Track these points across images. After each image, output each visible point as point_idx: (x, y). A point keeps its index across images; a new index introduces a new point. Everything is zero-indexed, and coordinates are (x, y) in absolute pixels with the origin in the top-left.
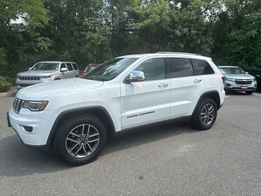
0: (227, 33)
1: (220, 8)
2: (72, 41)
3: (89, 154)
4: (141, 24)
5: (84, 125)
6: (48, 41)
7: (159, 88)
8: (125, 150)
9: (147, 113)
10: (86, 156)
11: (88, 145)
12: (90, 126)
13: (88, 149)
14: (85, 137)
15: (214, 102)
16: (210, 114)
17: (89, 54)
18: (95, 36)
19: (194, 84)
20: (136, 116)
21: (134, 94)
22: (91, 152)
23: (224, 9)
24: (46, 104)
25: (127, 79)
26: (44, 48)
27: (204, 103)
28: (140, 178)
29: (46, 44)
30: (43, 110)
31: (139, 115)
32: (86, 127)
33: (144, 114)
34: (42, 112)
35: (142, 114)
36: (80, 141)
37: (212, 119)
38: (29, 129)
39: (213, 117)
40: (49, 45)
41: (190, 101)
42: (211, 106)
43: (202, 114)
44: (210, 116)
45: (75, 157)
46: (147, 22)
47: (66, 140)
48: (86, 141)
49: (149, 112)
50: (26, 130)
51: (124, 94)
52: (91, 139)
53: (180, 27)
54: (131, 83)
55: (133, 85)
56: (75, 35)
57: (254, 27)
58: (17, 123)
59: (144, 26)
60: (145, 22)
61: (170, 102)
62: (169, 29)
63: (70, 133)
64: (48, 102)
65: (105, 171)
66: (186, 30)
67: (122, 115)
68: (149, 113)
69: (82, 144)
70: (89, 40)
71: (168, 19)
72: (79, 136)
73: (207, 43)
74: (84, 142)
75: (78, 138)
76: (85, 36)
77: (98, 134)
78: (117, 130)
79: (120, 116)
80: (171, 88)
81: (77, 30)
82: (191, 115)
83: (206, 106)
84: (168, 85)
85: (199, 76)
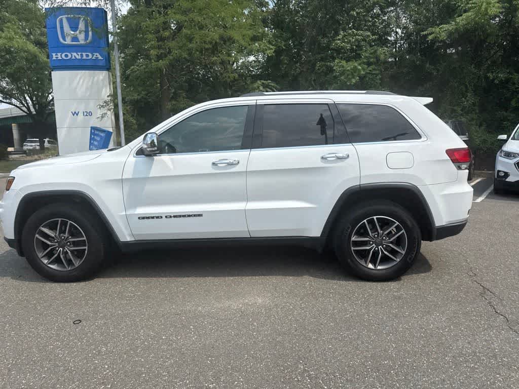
5: (60, 219)
7: (214, 169)
9: (184, 216)
10: (65, 269)
11: (68, 253)
12: (70, 223)
14: (64, 238)
16: (389, 243)
19: (320, 164)
20: (157, 217)
21: (151, 175)
22: (75, 266)
24: (12, 181)
27: (359, 212)
30: (9, 190)
31: (164, 217)
32: (64, 223)
33: (175, 217)
34: (7, 192)
35: (171, 217)
36: (57, 244)
39: (400, 253)
41: (311, 203)
43: (354, 238)
44: (391, 250)
46: (463, 19)
47: (35, 238)
48: (67, 246)
49: (189, 214)
51: (128, 174)
52: (75, 244)
56: (319, 69)
60: (458, 20)
61: (247, 200)
63: (41, 227)
64: (14, 178)
67: (128, 213)
68: (189, 216)
69: (60, 249)
74: (63, 247)
75: (54, 239)
77: (85, 238)
78: (122, 239)
79: (124, 213)
80: (245, 170)
81: (322, 59)
82: (319, 236)
83: (371, 222)
84: (238, 162)
85: (351, 144)
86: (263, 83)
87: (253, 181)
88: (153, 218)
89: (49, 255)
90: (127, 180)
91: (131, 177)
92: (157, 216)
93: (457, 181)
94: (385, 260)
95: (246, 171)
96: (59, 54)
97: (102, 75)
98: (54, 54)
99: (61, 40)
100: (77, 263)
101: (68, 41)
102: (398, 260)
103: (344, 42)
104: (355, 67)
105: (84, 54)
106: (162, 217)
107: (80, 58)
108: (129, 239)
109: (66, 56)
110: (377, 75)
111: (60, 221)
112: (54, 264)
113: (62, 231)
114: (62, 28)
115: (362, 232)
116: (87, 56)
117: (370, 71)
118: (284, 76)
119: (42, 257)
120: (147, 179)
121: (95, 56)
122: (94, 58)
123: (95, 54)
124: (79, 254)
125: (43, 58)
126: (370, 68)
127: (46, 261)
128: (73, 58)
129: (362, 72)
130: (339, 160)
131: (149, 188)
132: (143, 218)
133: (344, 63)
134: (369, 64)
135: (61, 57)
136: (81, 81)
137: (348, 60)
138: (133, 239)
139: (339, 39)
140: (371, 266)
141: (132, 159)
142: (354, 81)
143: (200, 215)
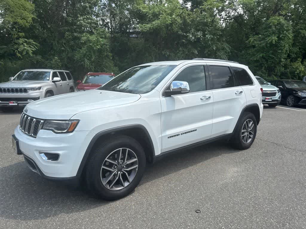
0: (244, 38)
1: (235, 10)
2: (63, 44)
3: (126, 184)
4: (149, 25)
5: (121, 149)
6: (32, 43)
7: (202, 102)
8: (163, 178)
9: (189, 132)
10: (123, 187)
11: (125, 173)
12: (128, 150)
13: (125, 179)
14: (122, 164)
15: (254, 117)
16: (250, 130)
17: (86, 60)
18: (93, 38)
19: (235, 96)
20: (177, 135)
21: (175, 109)
22: (129, 182)
23: (240, 11)
24: (76, 124)
25: (167, 91)
26: (27, 53)
27: (245, 118)
28: (196, 212)
29: (30, 47)
30: (72, 132)
31: (180, 135)
32: (124, 152)
33: (185, 133)
34: (71, 134)
35: (183, 133)
36: (116, 169)
37: (252, 136)
38: (54, 157)
39: (252, 134)
40: (33, 50)
41: (231, 116)
42: (251, 121)
43: (243, 131)
44: (250, 133)
45: (110, 189)
46: (156, 23)
47: (101, 169)
48: (123, 169)
50: (49, 159)
52: (128, 166)
53: (193, 30)
54: (172, 96)
55: (174, 98)
56: (67, 37)
57: (274, 33)
58: (36, 150)
59: (153, 28)
60: (154, 23)
61: (212, 117)
62: (180, 32)
63: (106, 159)
64: (78, 121)
65: (150, 205)
66: (200, 34)
67: (163, 135)
68: (191, 131)
69: (119, 172)
70: (85, 43)
71: (179, 20)
72: (116, 163)
73: (223, 49)
74: (120, 170)
75: (114, 165)
76: (79, 38)
78: (157, 154)
79: (161, 136)
82: (233, 132)
88: (175, 136)
91: (165, 111)
92: (177, 134)
106: (179, 135)
127: (108, 187)
131: (175, 117)
132: (171, 137)
138: (161, 153)
143: (196, 130)
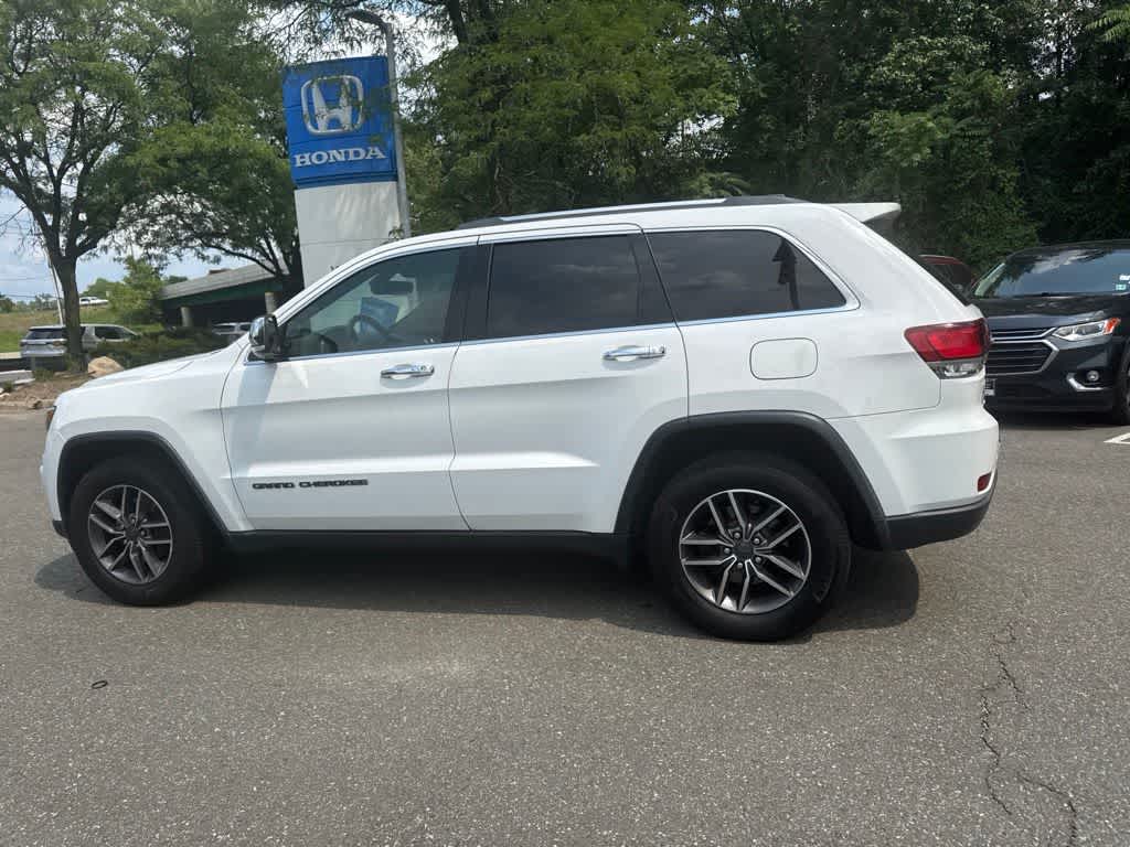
5: (125, 486)
7: (384, 385)
9: (334, 483)
10: (138, 582)
12: (142, 493)
19: (604, 372)
20: (286, 485)
21: (269, 401)
22: (153, 577)
27: (695, 479)
31: (297, 484)
33: (317, 484)
35: (310, 484)
36: (124, 533)
41: (581, 455)
43: (683, 541)
45: (110, 571)
47: (89, 520)
49: (342, 479)
51: (231, 400)
52: (153, 533)
61: (453, 448)
63: (96, 501)
67: (237, 475)
68: (343, 483)
69: (130, 541)
74: (134, 539)
77: (167, 524)
78: (231, 527)
79: (229, 476)
80: (446, 387)
81: (850, 114)
82: (611, 530)
83: (723, 504)
84: (433, 371)
85: (673, 324)
86: (711, 179)
87: (460, 411)
88: (277, 486)
89: (113, 552)
90: (230, 410)
91: (236, 405)
92: (285, 481)
93: (941, 405)
94: (759, 592)
95: (448, 390)
96: (307, 156)
97: (384, 191)
98: (298, 157)
99: (310, 127)
100: (158, 569)
101: (322, 129)
102: (792, 594)
103: (901, 68)
104: (921, 125)
105: (351, 151)
106: (293, 486)
107: (343, 159)
108: (242, 527)
109: (319, 158)
110: (982, 139)
111: (125, 490)
112: (122, 572)
113: (130, 509)
114: (310, 103)
115: (703, 525)
116: (357, 154)
117: (962, 129)
118: (769, 158)
119: (102, 557)
120: (264, 409)
121: (371, 153)
122: (369, 157)
123: (371, 149)
124: (159, 553)
125: (284, 164)
126: (962, 124)
127: (108, 564)
128: (332, 160)
129: (940, 135)
130: (644, 361)
131: (270, 426)
132: (261, 486)
133: (897, 117)
134: (960, 115)
135: (311, 161)
136: (348, 204)
137: (905, 109)
138: (251, 528)
139: (888, 64)
140: (728, 603)
141: (241, 368)
142: (917, 158)
143: (362, 482)
